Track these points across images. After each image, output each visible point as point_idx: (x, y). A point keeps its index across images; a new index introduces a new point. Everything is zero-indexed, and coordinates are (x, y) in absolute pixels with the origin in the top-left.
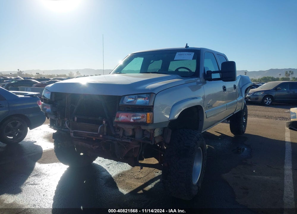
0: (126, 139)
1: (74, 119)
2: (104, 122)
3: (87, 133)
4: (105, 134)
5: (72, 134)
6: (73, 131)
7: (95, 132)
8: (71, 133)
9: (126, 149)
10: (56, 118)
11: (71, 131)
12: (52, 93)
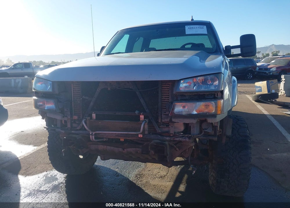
0: (180, 137)
1: (90, 116)
2: (142, 117)
3: (115, 134)
4: (146, 133)
5: (92, 138)
6: (94, 133)
7: (130, 132)
8: (91, 136)
9: (177, 149)
10: (63, 117)
11: (91, 133)
12: (53, 83)
